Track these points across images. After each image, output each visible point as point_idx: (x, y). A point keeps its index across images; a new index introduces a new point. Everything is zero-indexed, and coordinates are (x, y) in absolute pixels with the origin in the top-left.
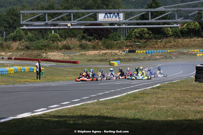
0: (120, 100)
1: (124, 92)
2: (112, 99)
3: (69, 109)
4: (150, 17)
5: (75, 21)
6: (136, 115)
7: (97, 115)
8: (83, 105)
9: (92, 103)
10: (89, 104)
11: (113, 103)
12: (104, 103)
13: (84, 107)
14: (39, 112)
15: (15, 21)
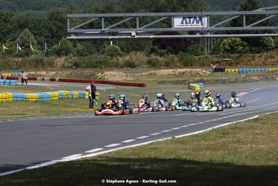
0: (204, 137)
1: (209, 127)
2: (193, 135)
3: (134, 149)
4: (245, 22)
5: (142, 28)
6: (226, 157)
7: (172, 157)
8: (152, 144)
9: (165, 142)
10: (161, 142)
11: (193, 141)
12: (182, 141)
13: (154, 146)
14: (93, 153)
15: (60, 28)
